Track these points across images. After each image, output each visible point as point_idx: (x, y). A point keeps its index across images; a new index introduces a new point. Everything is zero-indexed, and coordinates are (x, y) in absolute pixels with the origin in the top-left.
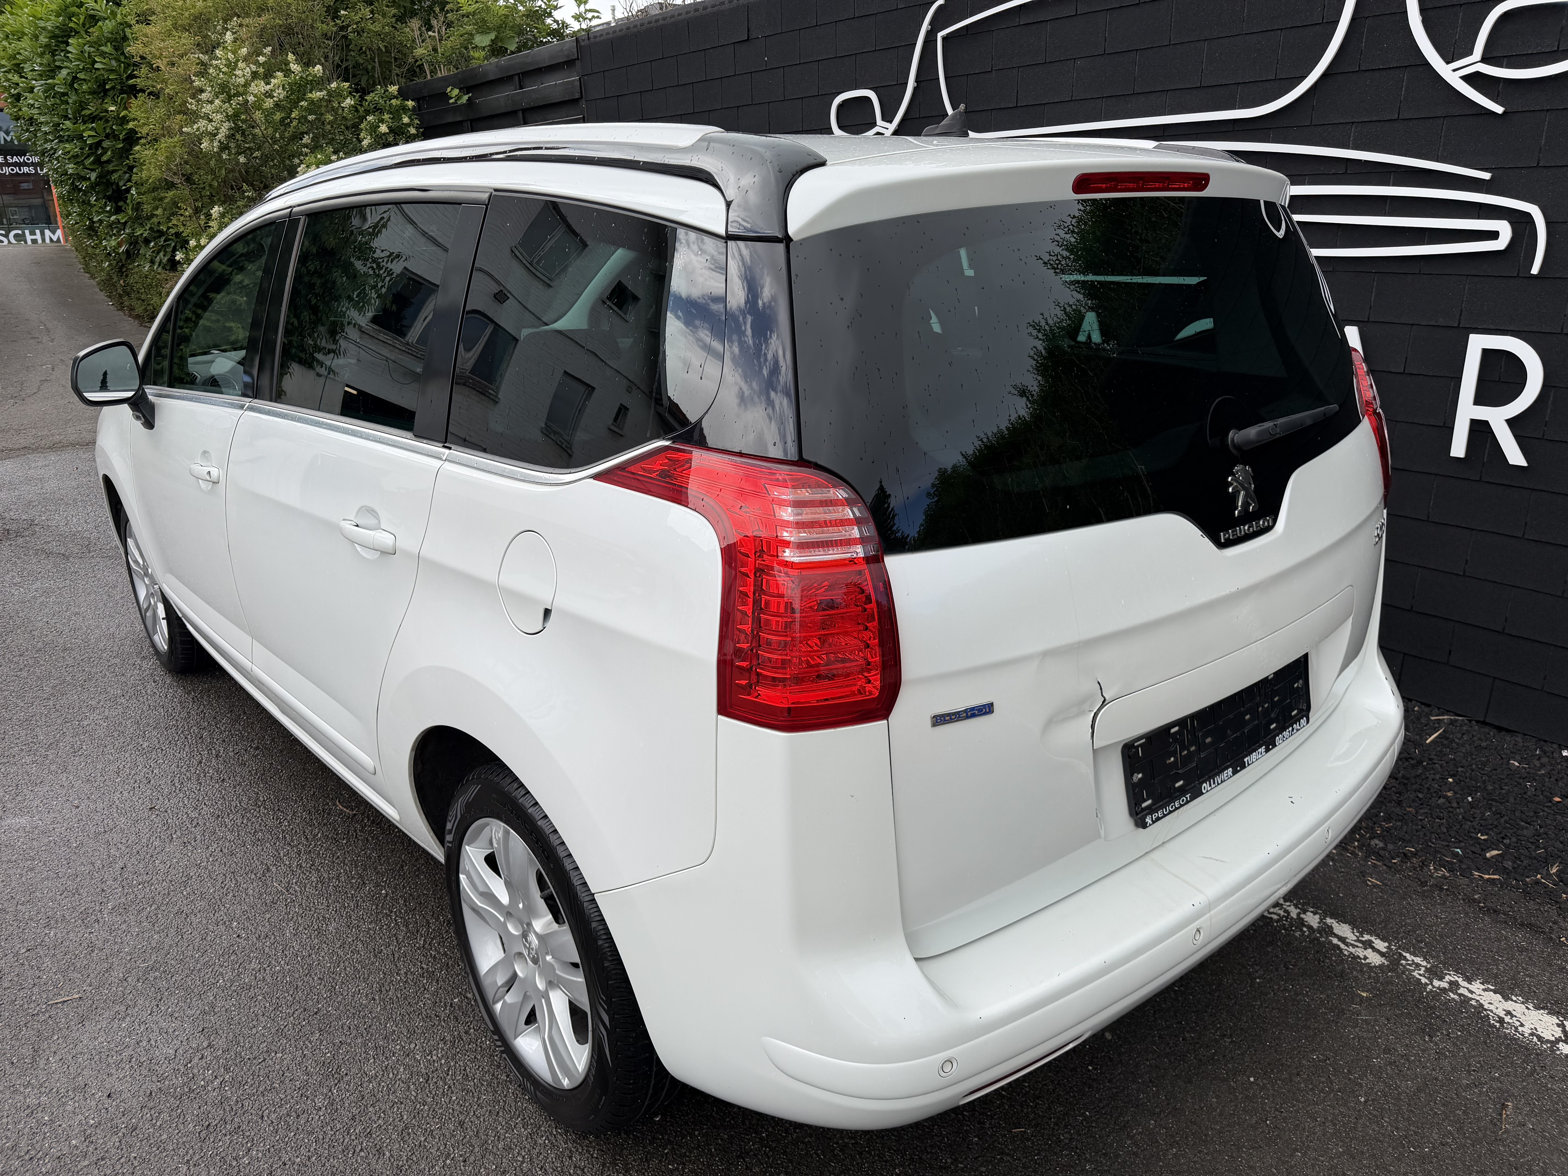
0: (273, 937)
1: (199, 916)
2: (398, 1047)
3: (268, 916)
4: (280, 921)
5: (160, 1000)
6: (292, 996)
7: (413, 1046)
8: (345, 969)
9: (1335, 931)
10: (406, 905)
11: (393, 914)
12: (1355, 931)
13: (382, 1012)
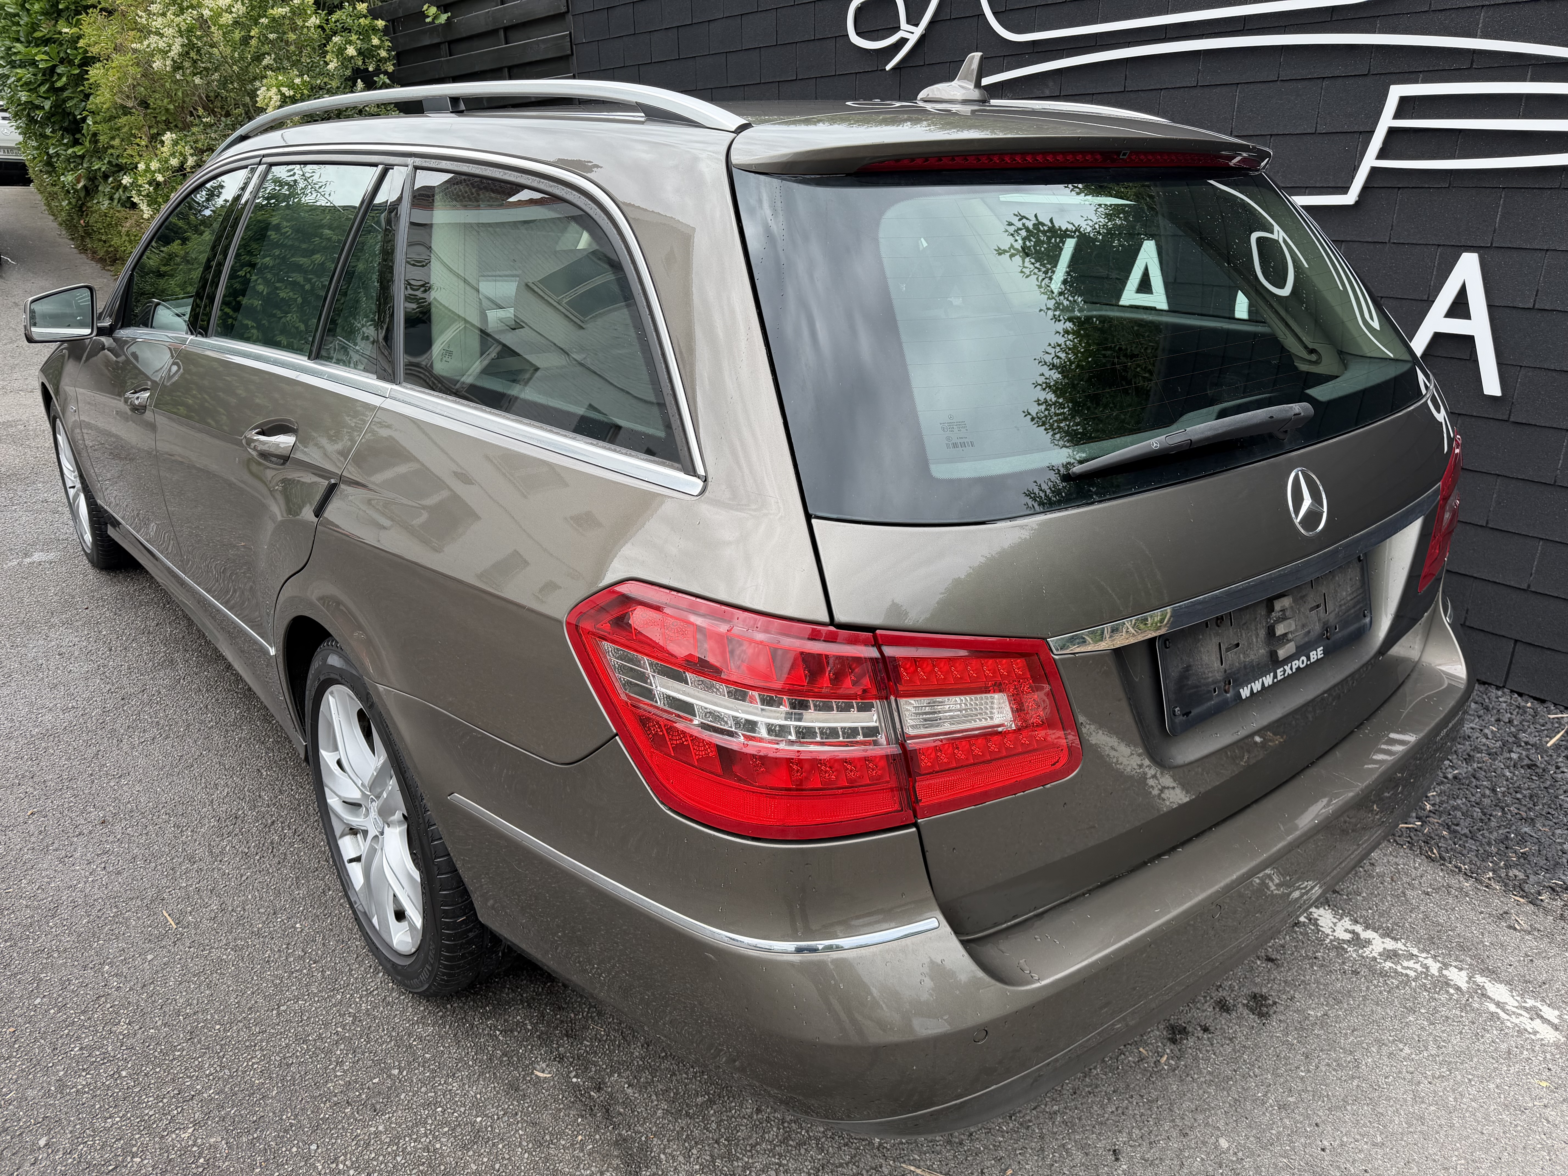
9: (1490, 994)
12: (1514, 994)
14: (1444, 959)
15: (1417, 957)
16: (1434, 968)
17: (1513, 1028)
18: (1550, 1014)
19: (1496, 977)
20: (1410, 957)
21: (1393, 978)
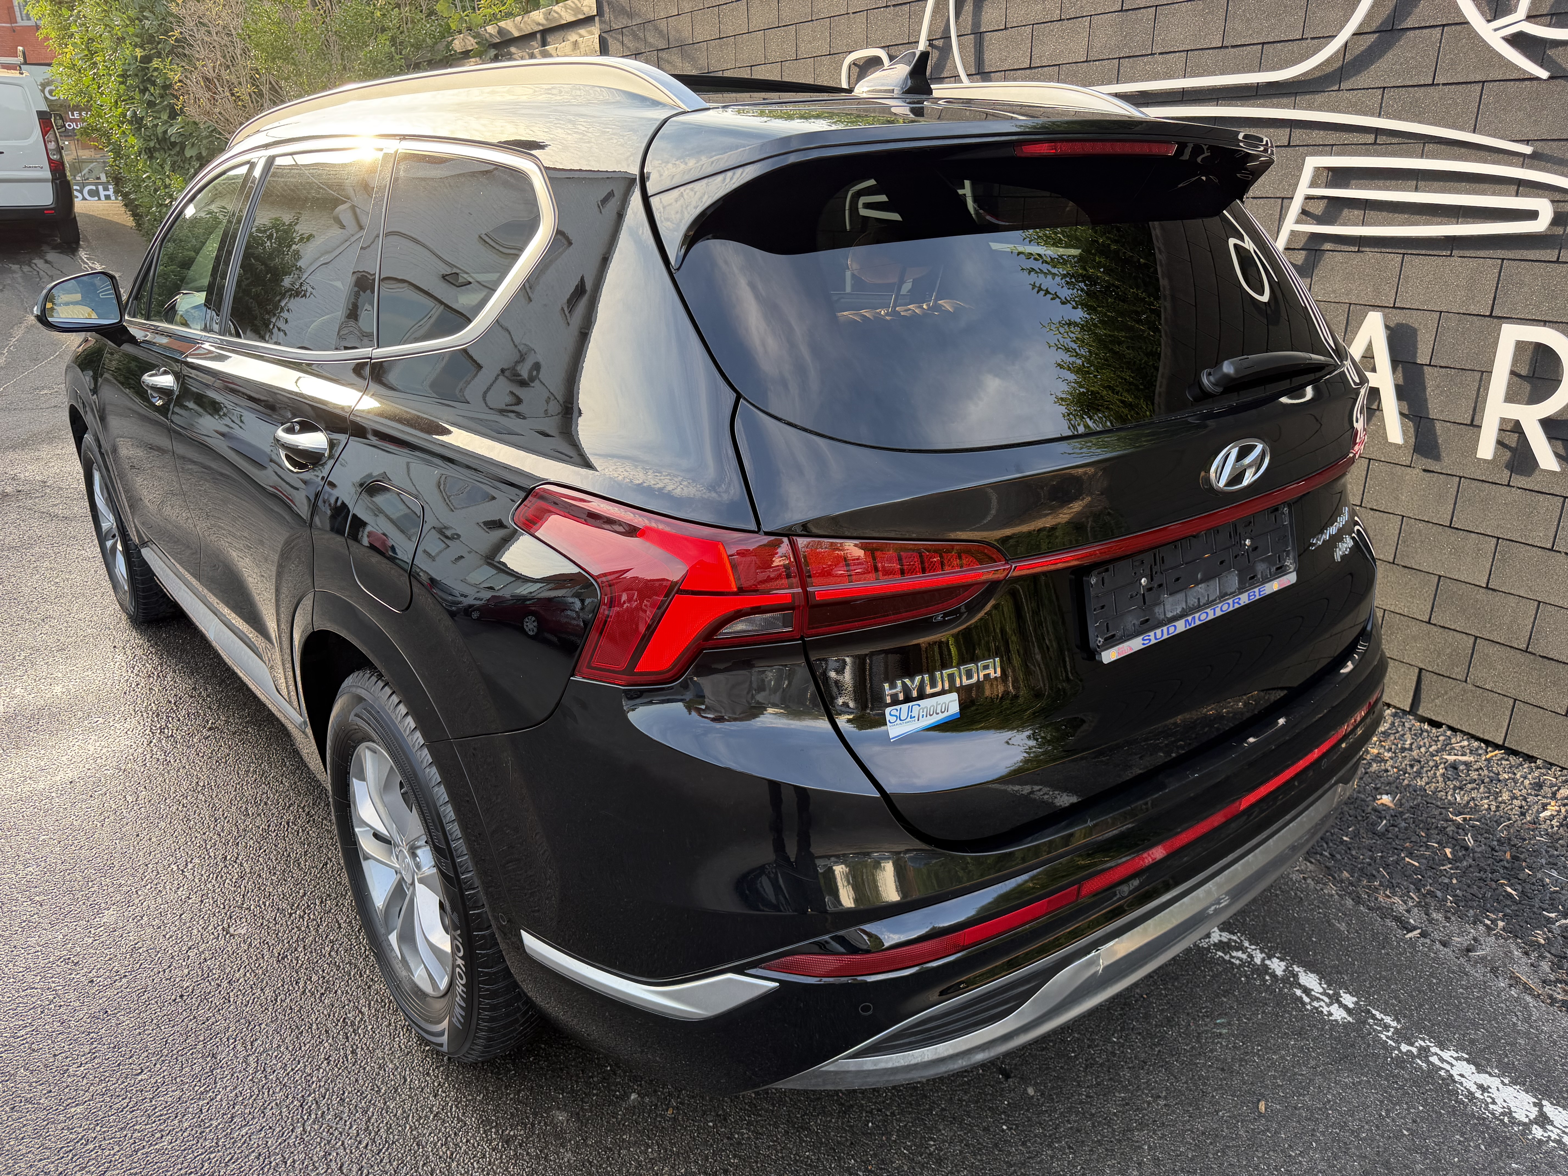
9: (1301, 982)
12: (1322, 982)
14: (1270, 951)
15: (1247, 948)
16: (1258, 958)
17: (1312, 1010)
18: (1349, 1000)
19: (1310, 967)
20: (1240, 948)
21: (1219, 964)
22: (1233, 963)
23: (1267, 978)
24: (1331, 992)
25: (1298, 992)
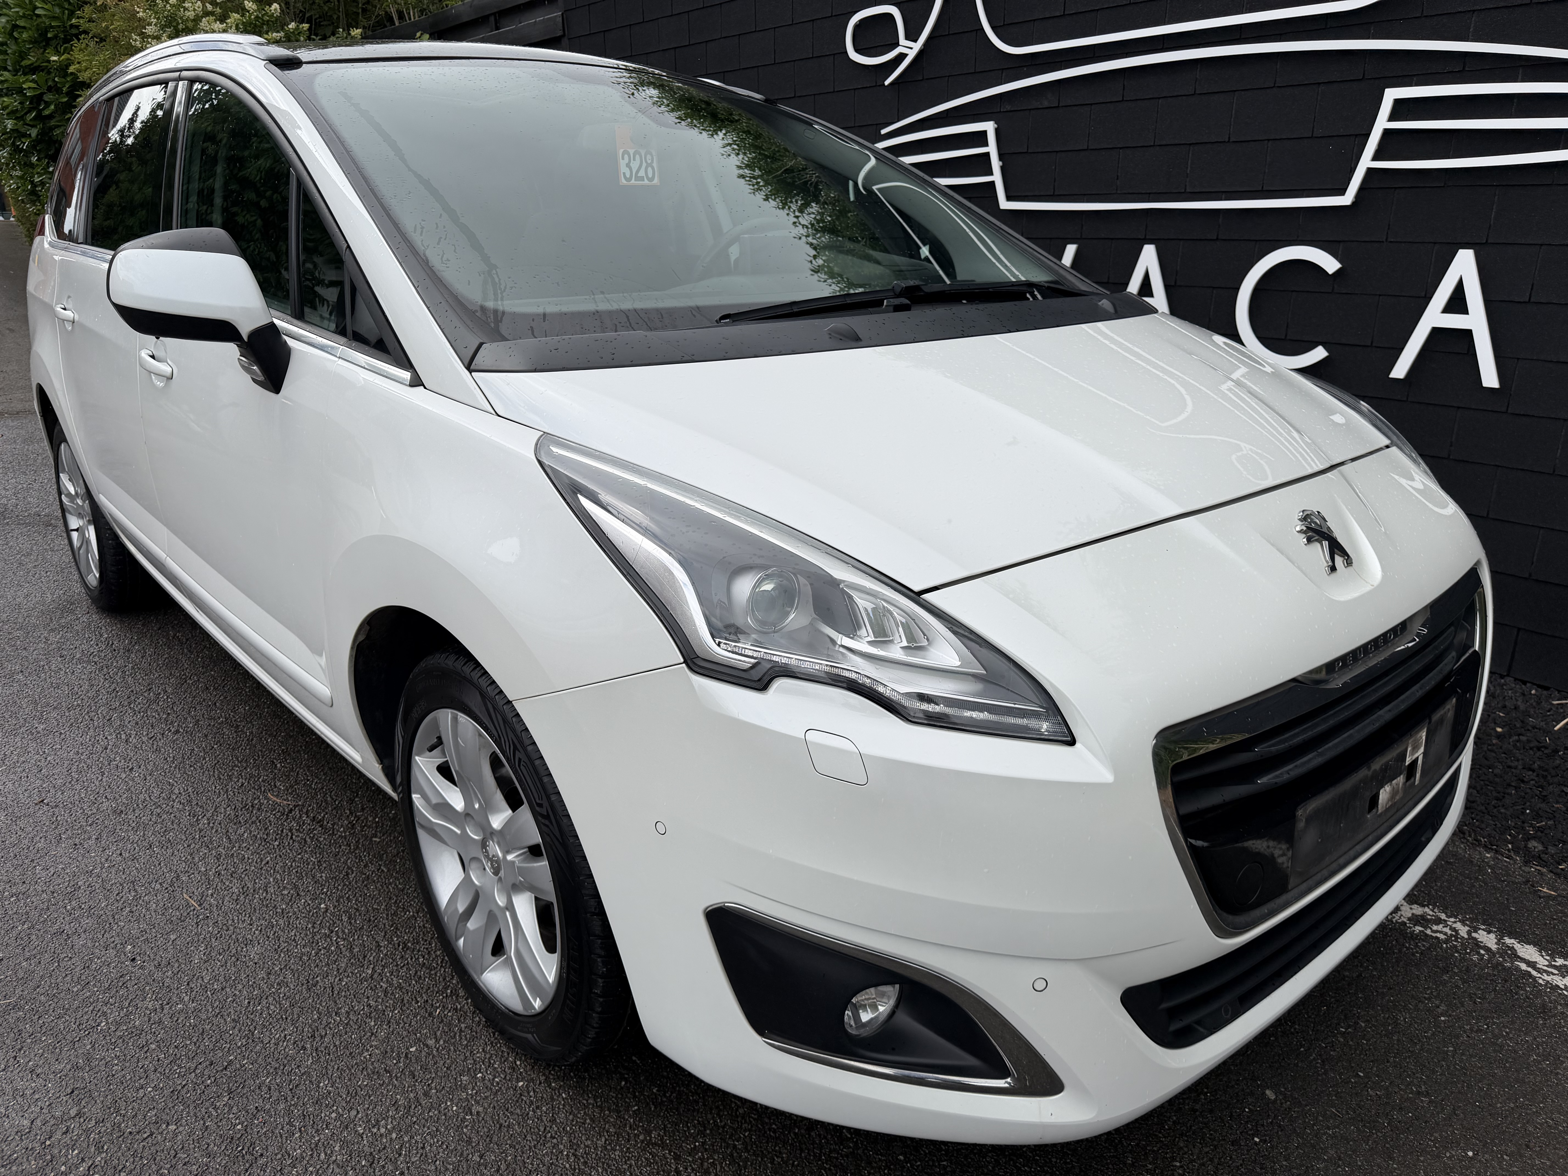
0: (176, 965)
1: (83, 935)
2: (334, 1115)
3: (173, 937)
4: (188, 943)
5: (20, 1050)
6: (195, 1044)
7: (354, 1113)
8: (268, 1008)
9: (1520, 954)
10: (350, 922)
11: (334, 934)
12: (1544, 954)
13: (314, 1066)
14: (1472, 923)
15: (1445, 921)
16: (1463, 931)
17: (1546, 985)
19: (1524, 939)
20: (1438, 921)
21: (1423, 940)
22: (1437, 938)
23: (1482, 952)
24: (1557, 964)
25: (1523, 966)
